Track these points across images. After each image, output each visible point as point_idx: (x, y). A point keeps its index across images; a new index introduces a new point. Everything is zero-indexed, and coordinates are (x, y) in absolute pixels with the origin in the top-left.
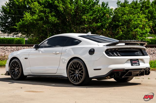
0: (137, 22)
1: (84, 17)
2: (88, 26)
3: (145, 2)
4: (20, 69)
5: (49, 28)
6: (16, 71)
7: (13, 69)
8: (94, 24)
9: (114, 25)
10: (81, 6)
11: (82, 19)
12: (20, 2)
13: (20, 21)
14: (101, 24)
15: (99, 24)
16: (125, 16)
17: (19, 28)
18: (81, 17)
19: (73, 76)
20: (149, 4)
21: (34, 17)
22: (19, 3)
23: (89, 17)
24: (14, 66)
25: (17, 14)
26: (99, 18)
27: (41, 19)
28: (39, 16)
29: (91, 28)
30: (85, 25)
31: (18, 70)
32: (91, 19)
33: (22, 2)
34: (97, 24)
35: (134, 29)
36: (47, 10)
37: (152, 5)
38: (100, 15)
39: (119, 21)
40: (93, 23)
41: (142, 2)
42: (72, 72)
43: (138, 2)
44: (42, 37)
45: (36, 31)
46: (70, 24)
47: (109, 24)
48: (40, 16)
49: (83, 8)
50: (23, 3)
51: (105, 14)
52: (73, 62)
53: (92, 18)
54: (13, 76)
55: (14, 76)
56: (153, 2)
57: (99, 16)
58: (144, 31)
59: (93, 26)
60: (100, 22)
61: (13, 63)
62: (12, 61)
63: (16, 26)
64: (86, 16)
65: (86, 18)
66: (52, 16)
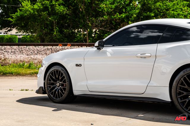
0: (177, 12)
1: (103, 5)
2: (109, 18)
4: (67, 83)
5: (56, 21)
6: (59, 87)
7: (53, 84)
8: (118, 16)
9: (145, 16)
11: (100, 8)
13: (17, 12)
15: (124, 15)
18: (98, 5)
19: (186, 101)
21: (36, 7)
23: (110, 5)
24: (54, 78)
25: (11, 3)
26: (123, 7)
27: (45, 8)
28: (43, 5)
29: (113, 20)
30: (105, 17)
31: (62, 85)
32: (112, 9)
34: (121, 15)
38: (125, 3)
39: (151, 11)
40: (116, 13)
42: (185, 93)
44: (46, 34)
45: (38, 25)
46: (84, 16)
47: (137, 14)
48: (44, 4)
51: (131, 2)
52: (186, 73)
53: (113, 6)
54: (52, 96)
55: (54, 96)
57: (123, 4)
59: (115, 18)
60: (125, 13)
61: (52, 73)
62: (51, 70)
63: (12, 18)
64: (106, 5)
65: (106, 8)
66: (59, 5)
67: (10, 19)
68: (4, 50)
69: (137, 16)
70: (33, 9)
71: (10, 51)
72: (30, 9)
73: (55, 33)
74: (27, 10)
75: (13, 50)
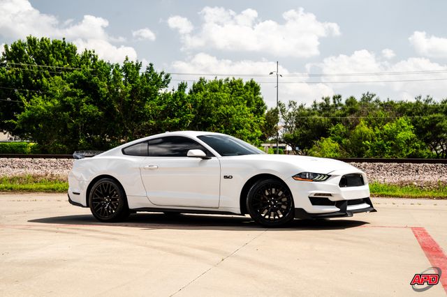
1: (147, 106)
3: (235, 84)
5: (83, 124)
8: (168, 121)
9: (203, 122)
10: (142, 88)
11: (144, 109)
12: (9, 74)
13: (24, 112)
14: (179, 119)
15: (177, 120)
16: (222, 107)
17: (22, 123)
18: (141, 106)
20: (241, 87)
21: (49, 104)
22: (5, 75)
23: (157, 107)
26: (175, 110)
27: (66, 107)
28: (63, 102)
30: (151, 121)
32: (159, 111)
33: (12, 73)
34: (173, 120)
35: (237, 129)
36: (79, 92)
37: (246, 87)
38: (177, 105)
39: (211, 116)
40: (166, 117)
41: (229, 82)
43: (224, 83)
44: (66, 142)
48: (66, 101)
49: (146, 90)
50: (14, 77)
51: (184, 103)
53: (162, 108)
56: (247, 84)
58: (254, 135)
60: (177, 117)
63: (16, 119)
66: (87, 103)
67: (12, 121)
68: (40, 164)
69: (193, 122)
70: (48, 108)
71: (48, 164)
72: (42, 108)
73: (81, 141)
74: (39, 109)
75: (53, 164)
